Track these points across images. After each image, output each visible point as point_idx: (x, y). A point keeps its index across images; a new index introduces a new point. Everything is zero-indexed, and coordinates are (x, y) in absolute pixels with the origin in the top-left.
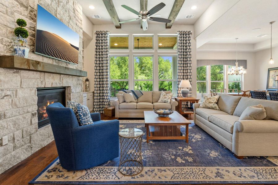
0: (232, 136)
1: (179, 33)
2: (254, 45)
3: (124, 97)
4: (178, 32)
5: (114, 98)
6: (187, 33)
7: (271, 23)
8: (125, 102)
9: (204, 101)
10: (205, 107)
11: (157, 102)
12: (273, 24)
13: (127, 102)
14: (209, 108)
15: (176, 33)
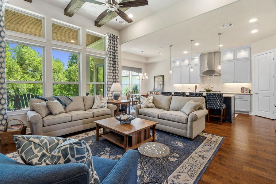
0: (187, 126)
1: (108, 35)
2: (147, 58)
3: (47, 107)
4: (107, 33)
5: (16, 111)
6: (115, 37)
7: (170, 46)
8: (51, 113)
9: (145, 102)
10: (146, 107)
11: (91, 108)
12: (172, 47)
13: (56, 114)
14: (149, 108)
15: (105, 34)
